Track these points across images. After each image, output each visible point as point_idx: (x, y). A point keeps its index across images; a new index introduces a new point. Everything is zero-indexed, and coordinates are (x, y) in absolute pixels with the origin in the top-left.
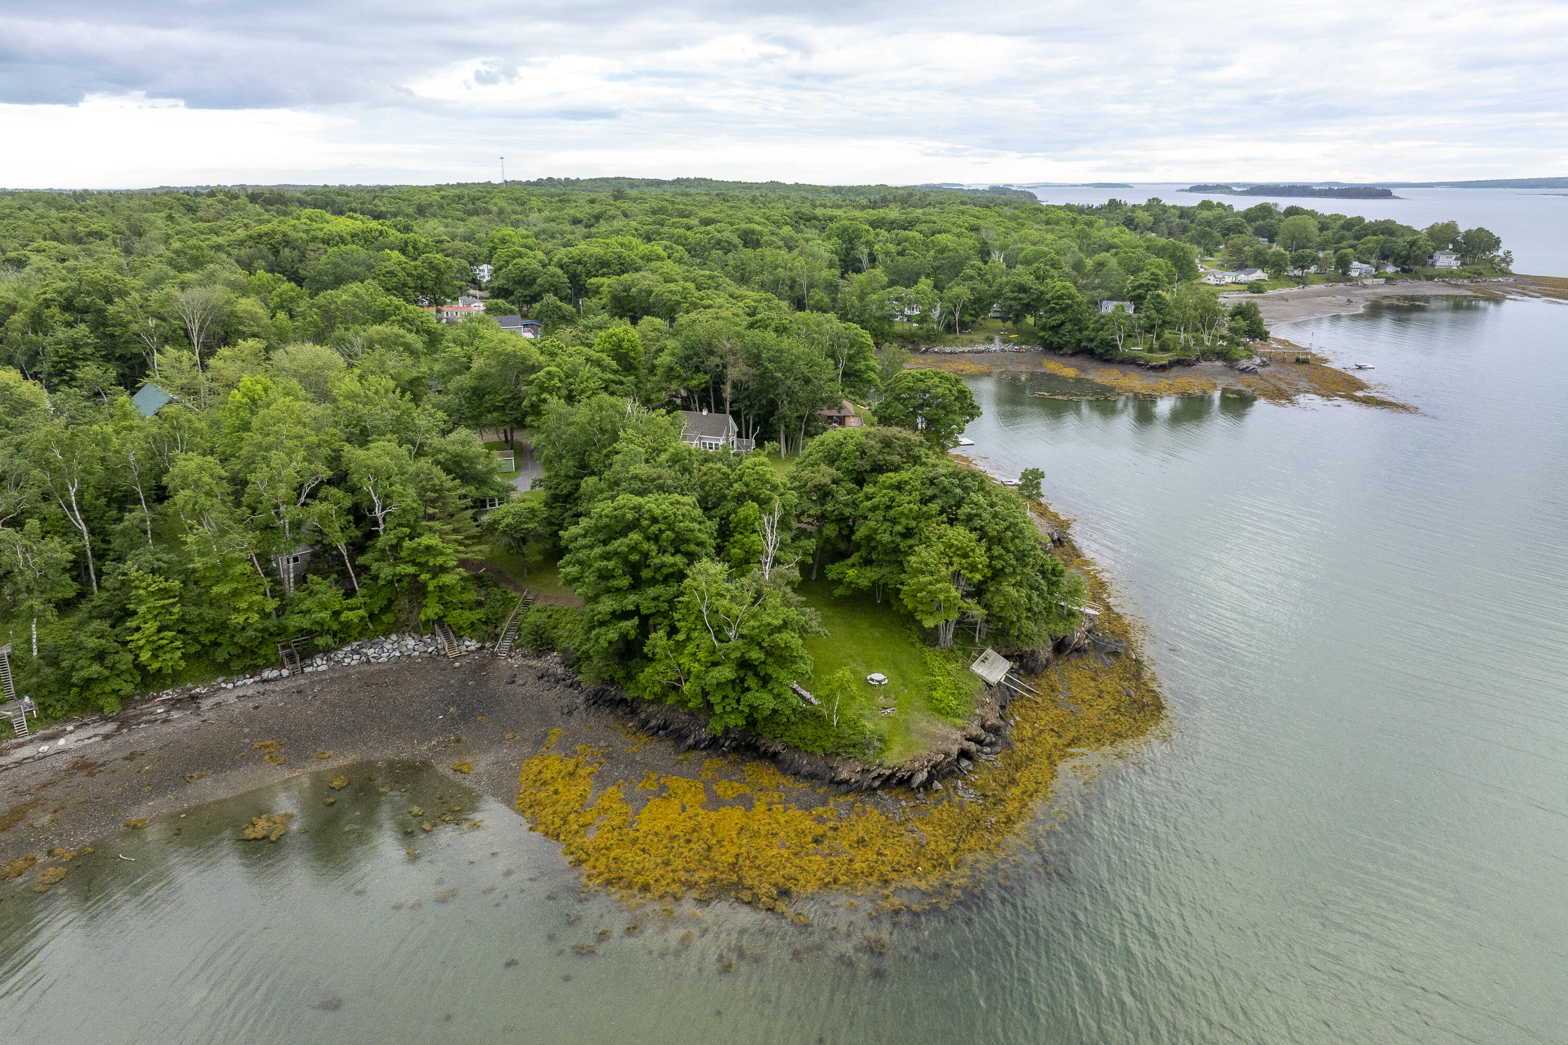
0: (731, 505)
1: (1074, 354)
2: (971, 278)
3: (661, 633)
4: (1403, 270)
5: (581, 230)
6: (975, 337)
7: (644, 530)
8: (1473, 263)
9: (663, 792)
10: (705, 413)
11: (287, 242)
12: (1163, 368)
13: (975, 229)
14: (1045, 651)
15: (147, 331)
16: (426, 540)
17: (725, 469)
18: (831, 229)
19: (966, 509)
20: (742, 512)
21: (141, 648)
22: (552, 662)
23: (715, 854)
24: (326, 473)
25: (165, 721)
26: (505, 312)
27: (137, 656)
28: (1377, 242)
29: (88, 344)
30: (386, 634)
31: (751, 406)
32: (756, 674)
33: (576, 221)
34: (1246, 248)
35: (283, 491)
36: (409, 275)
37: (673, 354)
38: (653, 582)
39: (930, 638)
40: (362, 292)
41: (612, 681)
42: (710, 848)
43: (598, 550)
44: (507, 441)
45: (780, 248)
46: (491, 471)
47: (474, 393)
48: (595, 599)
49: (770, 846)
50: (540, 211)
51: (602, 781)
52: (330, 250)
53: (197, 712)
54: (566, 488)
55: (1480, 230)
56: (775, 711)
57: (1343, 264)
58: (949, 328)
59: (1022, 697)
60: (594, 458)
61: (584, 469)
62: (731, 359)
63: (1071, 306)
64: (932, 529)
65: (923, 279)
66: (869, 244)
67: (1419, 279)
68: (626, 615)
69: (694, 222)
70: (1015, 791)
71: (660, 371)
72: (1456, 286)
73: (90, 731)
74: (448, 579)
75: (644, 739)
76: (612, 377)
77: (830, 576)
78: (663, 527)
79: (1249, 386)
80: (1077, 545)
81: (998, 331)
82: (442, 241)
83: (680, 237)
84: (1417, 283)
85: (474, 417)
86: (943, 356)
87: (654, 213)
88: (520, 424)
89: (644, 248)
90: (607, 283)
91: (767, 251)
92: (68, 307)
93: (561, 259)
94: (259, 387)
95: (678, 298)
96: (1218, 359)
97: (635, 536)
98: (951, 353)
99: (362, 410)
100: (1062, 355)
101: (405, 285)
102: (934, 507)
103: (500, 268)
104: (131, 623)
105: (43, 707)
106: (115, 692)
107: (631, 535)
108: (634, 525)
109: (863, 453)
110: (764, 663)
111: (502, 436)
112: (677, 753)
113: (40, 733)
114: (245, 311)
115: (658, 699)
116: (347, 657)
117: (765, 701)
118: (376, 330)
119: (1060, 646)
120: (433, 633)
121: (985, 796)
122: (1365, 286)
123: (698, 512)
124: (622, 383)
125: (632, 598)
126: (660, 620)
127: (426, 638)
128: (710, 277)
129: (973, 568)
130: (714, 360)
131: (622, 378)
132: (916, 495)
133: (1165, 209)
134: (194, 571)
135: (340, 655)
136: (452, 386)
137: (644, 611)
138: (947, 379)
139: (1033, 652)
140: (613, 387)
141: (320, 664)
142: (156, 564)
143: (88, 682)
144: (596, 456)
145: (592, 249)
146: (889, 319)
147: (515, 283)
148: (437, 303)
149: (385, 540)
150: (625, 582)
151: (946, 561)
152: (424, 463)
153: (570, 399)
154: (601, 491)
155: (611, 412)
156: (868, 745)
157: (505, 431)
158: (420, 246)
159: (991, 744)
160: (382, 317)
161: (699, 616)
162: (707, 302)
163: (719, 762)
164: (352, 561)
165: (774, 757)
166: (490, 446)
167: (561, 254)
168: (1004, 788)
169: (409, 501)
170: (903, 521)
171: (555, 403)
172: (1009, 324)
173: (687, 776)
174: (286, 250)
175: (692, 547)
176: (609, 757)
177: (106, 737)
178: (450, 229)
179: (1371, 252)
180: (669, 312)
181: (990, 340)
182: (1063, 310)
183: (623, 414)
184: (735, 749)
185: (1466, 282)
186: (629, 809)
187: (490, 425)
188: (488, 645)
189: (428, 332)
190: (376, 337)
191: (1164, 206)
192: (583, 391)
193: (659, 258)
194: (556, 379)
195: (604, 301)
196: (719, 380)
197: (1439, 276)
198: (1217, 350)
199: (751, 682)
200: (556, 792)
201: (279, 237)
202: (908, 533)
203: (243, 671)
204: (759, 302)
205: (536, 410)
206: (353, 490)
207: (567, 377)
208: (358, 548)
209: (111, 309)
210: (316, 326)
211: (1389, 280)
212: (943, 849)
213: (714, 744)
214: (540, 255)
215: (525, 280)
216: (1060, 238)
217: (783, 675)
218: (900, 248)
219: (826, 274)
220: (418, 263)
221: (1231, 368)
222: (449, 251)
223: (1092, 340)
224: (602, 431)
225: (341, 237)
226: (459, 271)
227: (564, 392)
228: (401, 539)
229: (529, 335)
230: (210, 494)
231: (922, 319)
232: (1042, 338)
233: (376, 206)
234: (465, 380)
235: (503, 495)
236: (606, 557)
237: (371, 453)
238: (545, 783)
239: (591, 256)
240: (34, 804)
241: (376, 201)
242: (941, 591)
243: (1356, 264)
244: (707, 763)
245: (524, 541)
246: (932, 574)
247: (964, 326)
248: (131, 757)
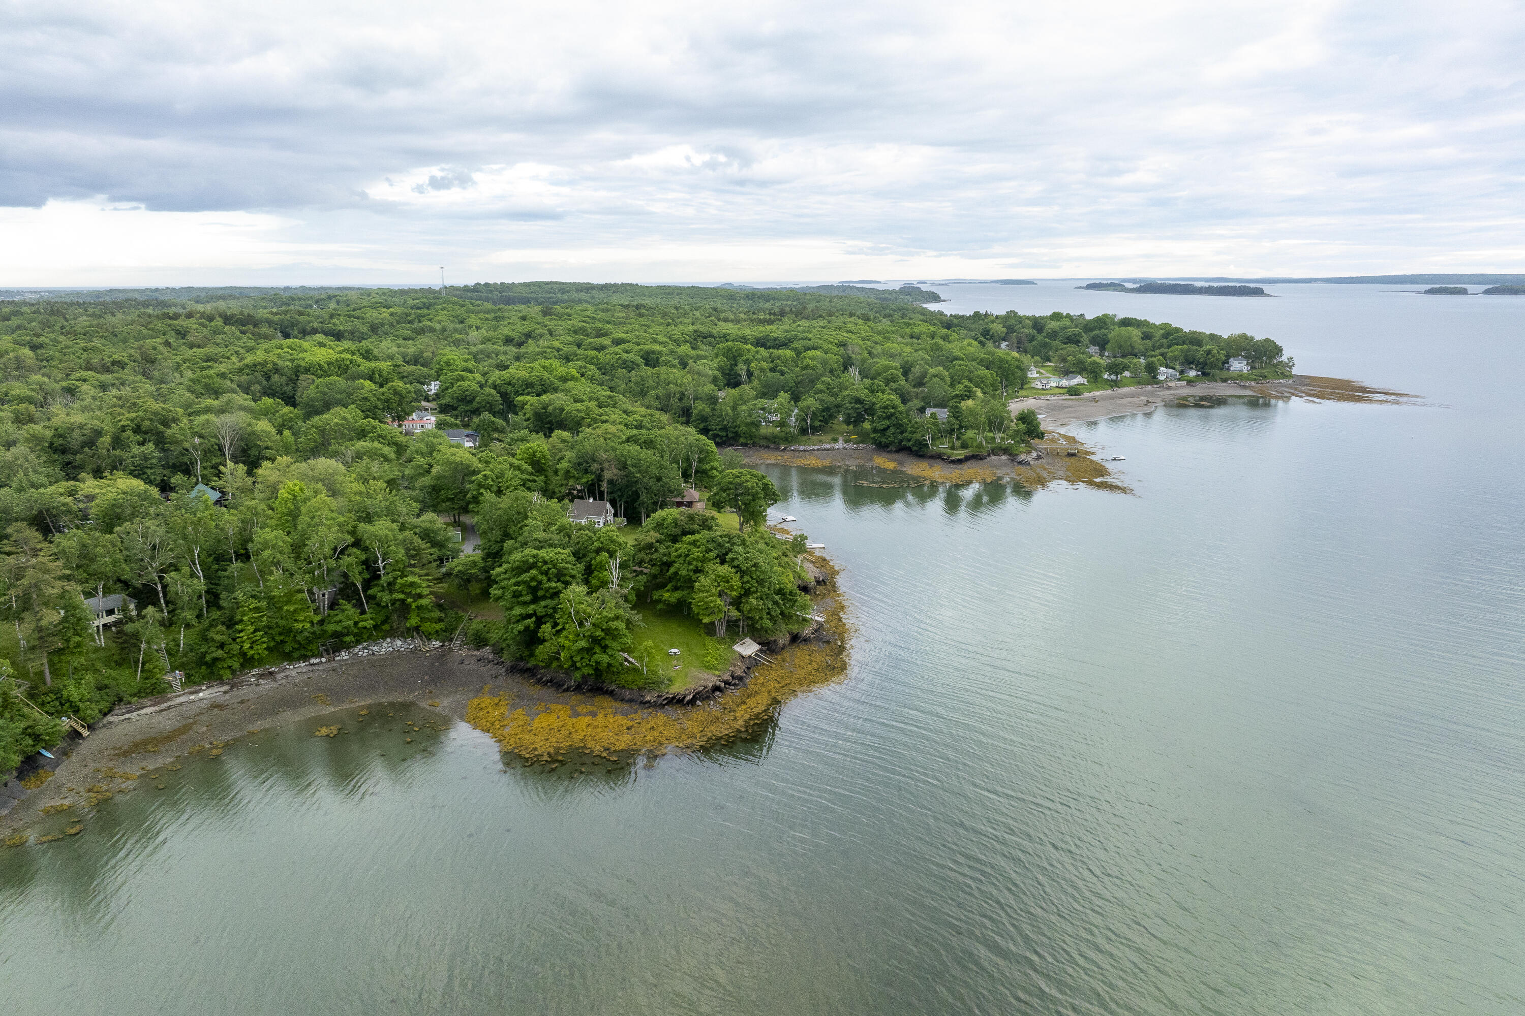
0: (593, 555)
1: (896, 452)
2: (821, 391)
3: (548, 624)
4: (1204, 374)
5: (512, 350)
6: (823, 438)
7: (539, 569)
8: (1262, 368)
9: (548, 710)
10: (591, 500)
11: (277, 370)
12: (960, 461)
13: (843, 345)
14: (783, 639)
15: (194, 447)
16: (410, 579)
17: (590, 534)
18: (719, 348)
19: (730, 555)
20: (598, 558)
21: (243, 642)
22: (486, 651)
23: (573, 736)
24: (350, 540)
25: (257, 685)
26: (452, 426)
27: (242, 647)
28: (1182, 350)
29: (153, 457)
30: (384, 638)
31: (622, 496)
32: (600, 645)
33: (508, 341)
34: (1069, 358)
35: (327, 550)
36: (378, 399)
37: (570, 462)
38: (544, 598)
39: (710, 629)
40: (347, 415)
41: (521, 659)
42: (570, 733)
43: (513, 581)
44: (455, 521)
45: (674, 366)
46: (448, 540)
47: (433, 489)
48: (511, 609)
49: (603, 731)
50: (478, 328)
51: (513, 707)
52: (317, 381)
53: (275, 680)
54: (495, 548)
55: (1267, 340)
56: (609, 665)
57: (1151, 369)
58: (804, 431)
59: (764, 664)
60: (512, 529)
61: (507, 536)
62: (606, 465)
63: (894, 413)
64: (709, 567)
65: (782, 393)
66: (747, 362)
67: (1216, 381)
68: (529, 616)
69: (607, 341)
70: (744, 707)
71: (561, 473)
72: (1245, 387)
73: (215, 690)
74: (424, 602)
75: (539, 687)
76: (528, 477)
77: (654, 597)
78: (550, 566)
79: (1019, 475)
80: (837, 585)
81: (841, 433)
82: (399, 366)
83: (593, 358)
84: (1214, 384)
85: (433, 506)
86: (797, 454)
87: (575, 332)
88: (465, 510)
89: (561, 369)
90: (531, 401)
91: (662, 370)
92: (137, 430)
93: (495, 382)
94: (297, 488)
95: (583, 415)
96: (1004, 454)
97: (534, 572)
98: (804, 451)
99: (368, 502)
100: (888, 452)
101: (376, 407)
102: (712, 555)
103: (447, 389)
104: (239, 627)
105: (188, 676)
106: (230, 667)
107: (532, 571)
108: (533, 566)
109: (676, 524)
110: (603, 638)
111: (452, 519)
112: (557, 693)
113: (187, 690)
114: (262, 430)
115: (548, 666)
116: (360, 651)
117: (604, 659)
118: (361, 445)
119: (795, 639)
120: (413, 637)
121: (725, 708)
122: (1169, 388)
123: (572, 558)
124: (535, 481)
125: (532, 606)
126: (548, 619)
127: (409, 640)
128: (610, 397)
129: (732, 588)
130: (595, 467)
131: (535, 478)
132: (703, 548)
133: (1020, 319)
134: (274, 597)
135: (356, 650)
136: (418, 484)
137: (539, 614)
138: (755, 476)
139: (775, 641)
140: (529, 484)
141: (344, 655)
142: (254, 593)
143: (216, 660)
144: (514, 528)
145: (518, 372)
146: (756, 425)
147: (459, 401)
148: (400, 418)
149: (384, 580)
150: (528, 598)
151: (716, 584)
152: (407, 533)
153: (499, 492)
154: (516, 549)
155: (524, 501)
156: (661, 683)
157: (454, 516)
158: (384, 373)
159: (735, 685)
160: (362, 434)
161: (570, 616)
162: (604, 418)
163: (580, 697)
164: (365, 591)
165: (611, 693)
166: (447, 524)
167: (496, 376)
168: (738, 706)
169: (400, 555)
170: (694, 563)
171: (488, 496)
172: (851, 427)
173: (562, 703)
174: (276, 376)
175: (568, 578)
176: (518, 696)
177: (225, 692)
178: (402, 349)
179: (1175, 358)
180: (574, 425)
181: (835, 440)
182: (888, 417)
183: (531, 502)
184: (590, 690)
185: (1253, 383)
186: (529, 718)
187: (446, 511)
188: (447, 644)
189: (396, 444)
190: (362, 450)
191: (1019, 317)
192: (508, 488)
193: (573, 378)
194: (490, 480)
195: (527, 416)
196: (599, 478)
197: (1232, 378)
198: (1003, 447)
199: (597, 649)
200: (488, 712)
201: (270, 366)
202: (697, 571)
203: (298, 659)
204: (645, 416)
205: (476, 500)
206: (366, 549)
207: (497, 478)
208: (367, 585)
209: (169, 432)
210: (315, 442)
211: (1190, 382)
212: (695, 731)
213: (578, 688)
214: (478, 377)
215: (466, 399)
216: (916, 351)
217: (614, 645)
218: (772, 365)
219: (709, 388)
220: (385, 389)
221: (1013, 461)
222: (405, 374)
223: (909, 440)
224: (518, 513)
225: (320, 365)
226: (415, 393)
227: (495, 488)
228: (395, 578)
229: (471, 444)
230: (281, 553)
231: (782, 424)
232: (874, 438)
233: (334, 325)
234: (427, 480)
235: (455, 554)
236: (517, 584)
237: (377, 527)
238: (482, 709)
239: (519, 378)
240: (195, 723)
241: (335, 320)
242: (711, 602)
243: (1162, 369)
244: (573, 697)
245: (468, 581)
246: (707, 592)
247: (815, 430)
248: (242, 702)
